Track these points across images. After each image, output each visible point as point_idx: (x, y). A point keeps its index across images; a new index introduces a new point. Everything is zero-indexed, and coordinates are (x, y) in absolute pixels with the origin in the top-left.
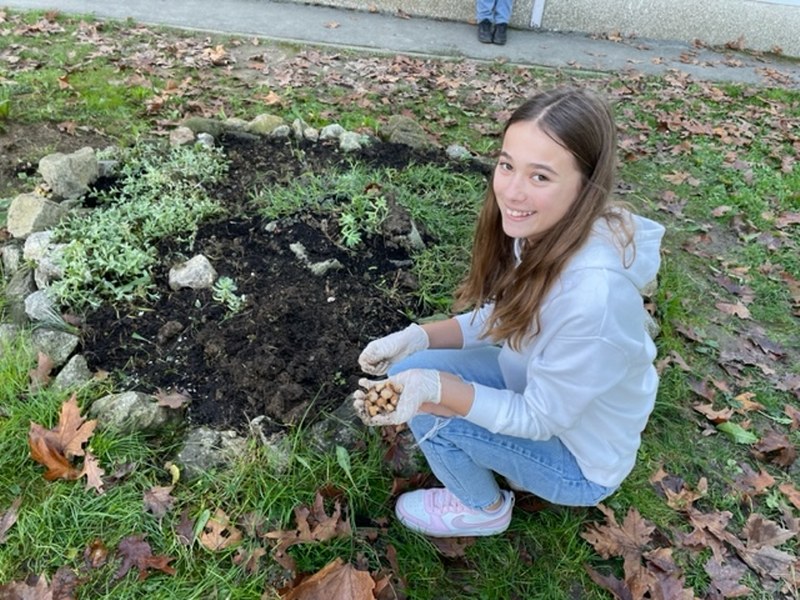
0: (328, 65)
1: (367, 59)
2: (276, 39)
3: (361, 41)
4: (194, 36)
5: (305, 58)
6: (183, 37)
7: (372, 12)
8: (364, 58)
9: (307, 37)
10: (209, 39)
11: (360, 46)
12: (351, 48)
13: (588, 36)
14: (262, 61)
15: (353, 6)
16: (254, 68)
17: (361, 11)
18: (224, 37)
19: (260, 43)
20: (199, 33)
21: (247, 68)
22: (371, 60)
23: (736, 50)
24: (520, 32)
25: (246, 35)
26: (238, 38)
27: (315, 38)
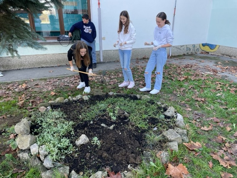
0: (57, 82)
1: (67, 78)
2: (38, 78)
3: (62, 74)
4: (12, 83)
5: (49, 81)
6: (8, 84)
7: (59, 66)
8: (66, 78)
9: (46, 76)
10: (17, 83)
11: (63, 75)
12: (61, 76)
13: (114, 62)
14: (38, 85)
15: (53, 66)
16: (38, 87)
17: (56, 66)
18: (21, 81)
19: (34, 80)
20: (13, 82)
21: (35, 88)
22: (68, 78)
23: (145, 58)
24: (99, 64)
25: (28, 79)
26: (26, 81)
27: (49, 76)
